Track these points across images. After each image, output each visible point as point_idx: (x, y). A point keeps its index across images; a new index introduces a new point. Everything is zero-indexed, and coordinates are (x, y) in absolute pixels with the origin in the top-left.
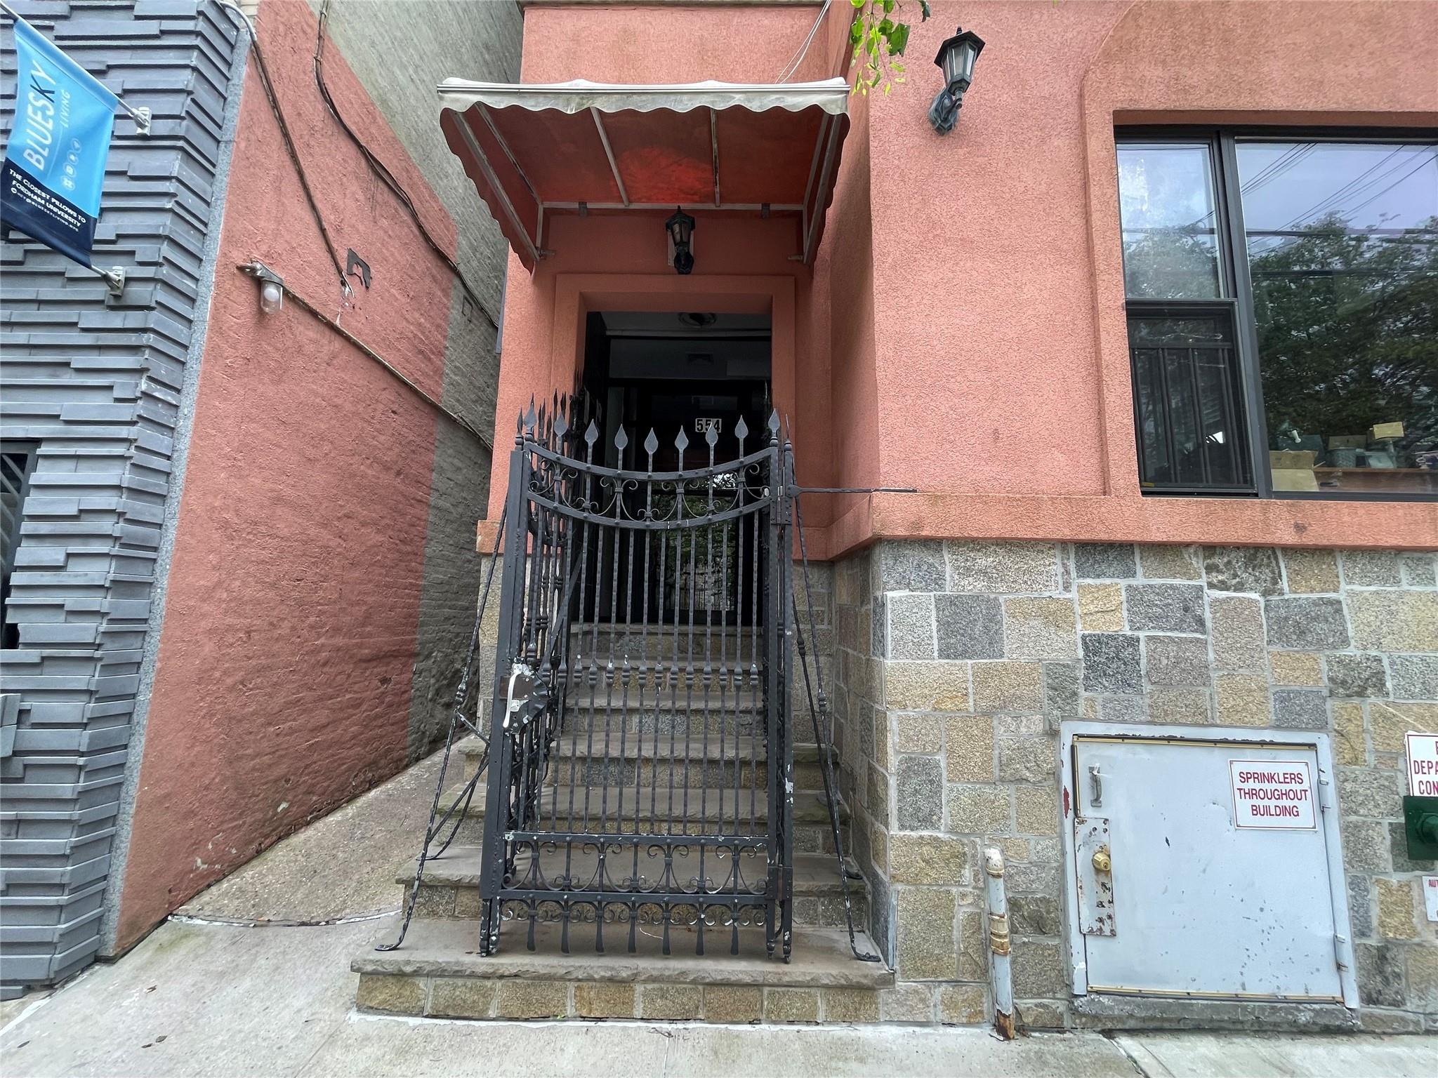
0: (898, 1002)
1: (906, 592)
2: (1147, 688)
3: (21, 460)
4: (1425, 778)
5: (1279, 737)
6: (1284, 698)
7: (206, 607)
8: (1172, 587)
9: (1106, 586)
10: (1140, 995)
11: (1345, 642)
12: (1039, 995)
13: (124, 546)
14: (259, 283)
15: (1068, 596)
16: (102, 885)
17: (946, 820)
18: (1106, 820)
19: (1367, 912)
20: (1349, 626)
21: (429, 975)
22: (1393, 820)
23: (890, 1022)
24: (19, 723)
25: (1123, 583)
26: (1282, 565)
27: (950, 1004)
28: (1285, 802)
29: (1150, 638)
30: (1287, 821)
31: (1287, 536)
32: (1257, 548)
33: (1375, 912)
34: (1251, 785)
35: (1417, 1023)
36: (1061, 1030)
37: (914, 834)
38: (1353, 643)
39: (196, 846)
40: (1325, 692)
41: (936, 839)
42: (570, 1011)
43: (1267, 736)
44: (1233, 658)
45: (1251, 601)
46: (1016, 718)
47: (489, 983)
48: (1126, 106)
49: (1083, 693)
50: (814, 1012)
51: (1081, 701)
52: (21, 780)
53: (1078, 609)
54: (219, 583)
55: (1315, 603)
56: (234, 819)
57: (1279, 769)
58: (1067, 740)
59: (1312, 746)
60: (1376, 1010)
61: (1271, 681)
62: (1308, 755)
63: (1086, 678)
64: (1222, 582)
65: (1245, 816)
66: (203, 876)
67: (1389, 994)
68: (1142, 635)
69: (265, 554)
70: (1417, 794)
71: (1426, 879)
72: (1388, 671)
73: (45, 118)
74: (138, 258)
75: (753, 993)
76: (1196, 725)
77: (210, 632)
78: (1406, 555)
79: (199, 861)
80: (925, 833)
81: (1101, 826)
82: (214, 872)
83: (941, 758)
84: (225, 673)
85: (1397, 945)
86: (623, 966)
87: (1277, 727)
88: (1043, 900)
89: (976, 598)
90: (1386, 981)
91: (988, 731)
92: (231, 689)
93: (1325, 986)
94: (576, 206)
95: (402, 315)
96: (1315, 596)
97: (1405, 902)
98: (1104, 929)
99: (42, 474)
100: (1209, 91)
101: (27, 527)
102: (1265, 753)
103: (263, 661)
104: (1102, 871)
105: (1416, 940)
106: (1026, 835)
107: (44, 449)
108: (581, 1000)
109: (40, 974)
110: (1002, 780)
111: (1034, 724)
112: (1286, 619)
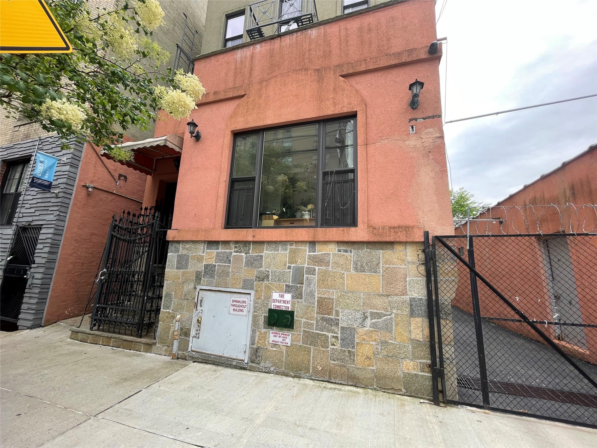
0: (156, 349)
1: (172, 254)
2: (216, 277)
3: (41, 228)
4: (275, 304)
5: (243, 291)
6: (245, 281)
7: (70, 257)
8: (226, 252)
9: (212, 252)
10: (201, 353)
11: (261, 267)
12: (183, 351)
13: (51, 245)
14: (88, 188)
15: (203, 254)
16: (43, 311)
17: (172, 308)
18: (202, 310)
19: (255, 338)
20: (263, 262)
21: (80, 333)
22: (265, 315)
23: (154, 353)
24: (33, 278)
25: (216, 251)
26: (251, 246)
27: (166, 351)
28: (241, 308)
29: (218, 265)
30: (241, 313)
31: (250, 239)
32: (247, 242)
33: (257, 339)
34: (235, 303)
35: (262, 369)
36: (186, 360)
37: (165, 311)
38: (263, 267)
39: (66, 308)
40: (254, 280)
41: (169, 312)
42: (100, 343)
43: (240, 291)
44: (235, 270)
45: (242, 256)
46: (188, 284)
47: (89, 335)
48: (234, 129)
49: (203, 279)
50: (141, 349)
51: (202, 281)
52: (32, 289)
53: (205, 258)
54: (74, 253)
55: (257, 256)
56: (76, 305)
57: (241, 299)
58: (198, 290)
59: (250, 294)
60: (253, 365)
61: (243, 277)
62: (248, 296)
63: (204, 275)
64: (237, 251)
65: (232, 312)
66: (68, 315)
67: (257, 361)
68: (217, 264)
69: (89, 246)
70: (272, 308)
71: (271, 332)
72: (270, 274)
73: (42, 167)
74: (61, 188)
75: (131, 343)
76: (225, 287)
77: (71, 263)
78: (282, 243)
79: (66, 312)
80: (167, 310)
81: (201, 311)
82: (70, 315)
83: (173, 293)
84: (75, 272)
85: (261, 348)
86: (110, 335)
87: (242, 288)
88: (187, 328)
89: (185, 255)
90: (256, 357)
91: (183, 287)
92: (77, 275)
93: (241, 356)
94: (162, 158)
95: (140, 186)
96: (257, 254)
97: (264, 337)
98: (197, 336)
99: (43, 231)
100: (253, 122)
101: (39, 241)
102: (239, 295)
103: (87, 270)
104: (199, 322)
105: (265, 347)
106: (187, 313)
107: (44, 226)
108: (103, 341)
109: (29, 325)
110: (184, 299)
111: (192, 286)
112: (249, 260)
